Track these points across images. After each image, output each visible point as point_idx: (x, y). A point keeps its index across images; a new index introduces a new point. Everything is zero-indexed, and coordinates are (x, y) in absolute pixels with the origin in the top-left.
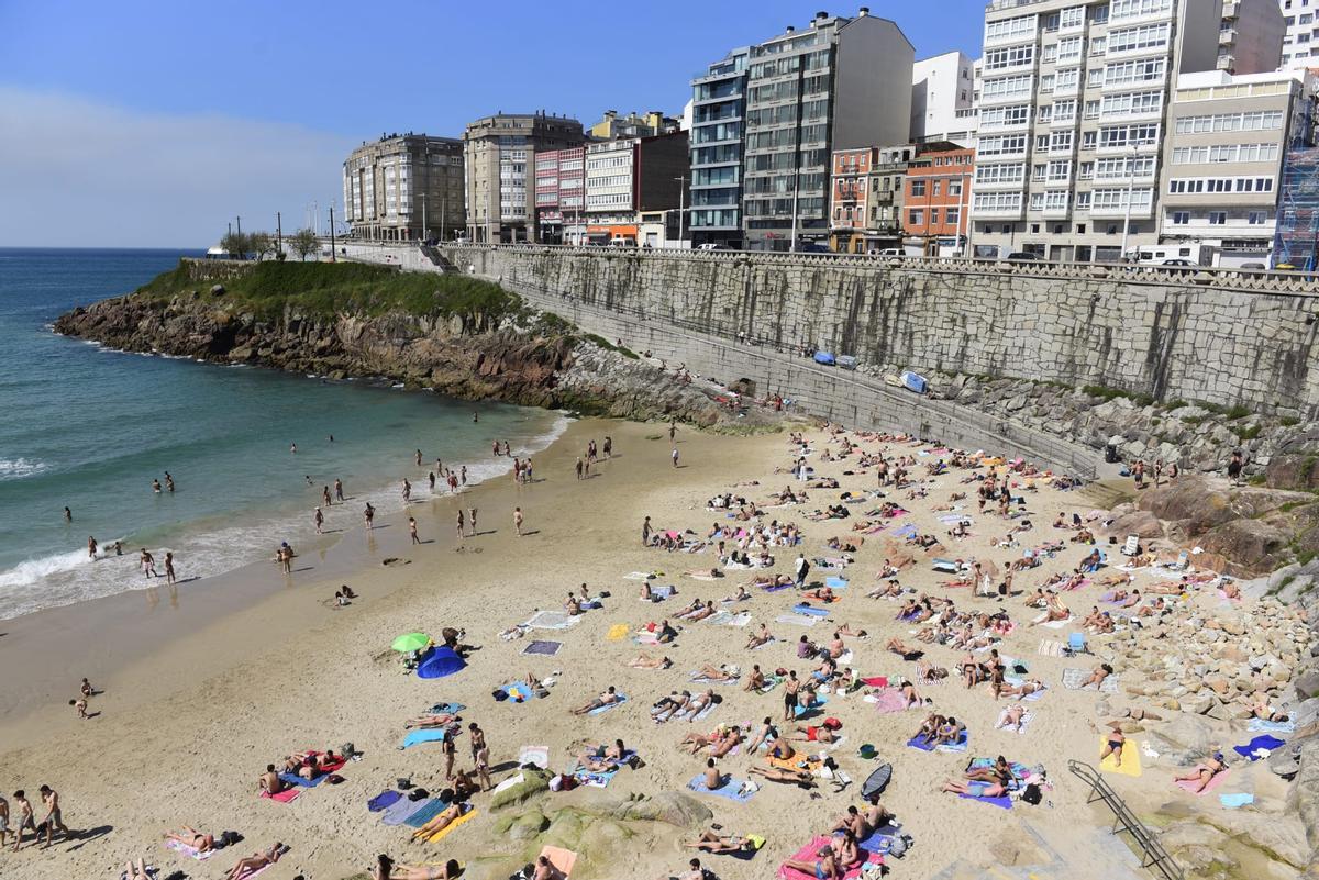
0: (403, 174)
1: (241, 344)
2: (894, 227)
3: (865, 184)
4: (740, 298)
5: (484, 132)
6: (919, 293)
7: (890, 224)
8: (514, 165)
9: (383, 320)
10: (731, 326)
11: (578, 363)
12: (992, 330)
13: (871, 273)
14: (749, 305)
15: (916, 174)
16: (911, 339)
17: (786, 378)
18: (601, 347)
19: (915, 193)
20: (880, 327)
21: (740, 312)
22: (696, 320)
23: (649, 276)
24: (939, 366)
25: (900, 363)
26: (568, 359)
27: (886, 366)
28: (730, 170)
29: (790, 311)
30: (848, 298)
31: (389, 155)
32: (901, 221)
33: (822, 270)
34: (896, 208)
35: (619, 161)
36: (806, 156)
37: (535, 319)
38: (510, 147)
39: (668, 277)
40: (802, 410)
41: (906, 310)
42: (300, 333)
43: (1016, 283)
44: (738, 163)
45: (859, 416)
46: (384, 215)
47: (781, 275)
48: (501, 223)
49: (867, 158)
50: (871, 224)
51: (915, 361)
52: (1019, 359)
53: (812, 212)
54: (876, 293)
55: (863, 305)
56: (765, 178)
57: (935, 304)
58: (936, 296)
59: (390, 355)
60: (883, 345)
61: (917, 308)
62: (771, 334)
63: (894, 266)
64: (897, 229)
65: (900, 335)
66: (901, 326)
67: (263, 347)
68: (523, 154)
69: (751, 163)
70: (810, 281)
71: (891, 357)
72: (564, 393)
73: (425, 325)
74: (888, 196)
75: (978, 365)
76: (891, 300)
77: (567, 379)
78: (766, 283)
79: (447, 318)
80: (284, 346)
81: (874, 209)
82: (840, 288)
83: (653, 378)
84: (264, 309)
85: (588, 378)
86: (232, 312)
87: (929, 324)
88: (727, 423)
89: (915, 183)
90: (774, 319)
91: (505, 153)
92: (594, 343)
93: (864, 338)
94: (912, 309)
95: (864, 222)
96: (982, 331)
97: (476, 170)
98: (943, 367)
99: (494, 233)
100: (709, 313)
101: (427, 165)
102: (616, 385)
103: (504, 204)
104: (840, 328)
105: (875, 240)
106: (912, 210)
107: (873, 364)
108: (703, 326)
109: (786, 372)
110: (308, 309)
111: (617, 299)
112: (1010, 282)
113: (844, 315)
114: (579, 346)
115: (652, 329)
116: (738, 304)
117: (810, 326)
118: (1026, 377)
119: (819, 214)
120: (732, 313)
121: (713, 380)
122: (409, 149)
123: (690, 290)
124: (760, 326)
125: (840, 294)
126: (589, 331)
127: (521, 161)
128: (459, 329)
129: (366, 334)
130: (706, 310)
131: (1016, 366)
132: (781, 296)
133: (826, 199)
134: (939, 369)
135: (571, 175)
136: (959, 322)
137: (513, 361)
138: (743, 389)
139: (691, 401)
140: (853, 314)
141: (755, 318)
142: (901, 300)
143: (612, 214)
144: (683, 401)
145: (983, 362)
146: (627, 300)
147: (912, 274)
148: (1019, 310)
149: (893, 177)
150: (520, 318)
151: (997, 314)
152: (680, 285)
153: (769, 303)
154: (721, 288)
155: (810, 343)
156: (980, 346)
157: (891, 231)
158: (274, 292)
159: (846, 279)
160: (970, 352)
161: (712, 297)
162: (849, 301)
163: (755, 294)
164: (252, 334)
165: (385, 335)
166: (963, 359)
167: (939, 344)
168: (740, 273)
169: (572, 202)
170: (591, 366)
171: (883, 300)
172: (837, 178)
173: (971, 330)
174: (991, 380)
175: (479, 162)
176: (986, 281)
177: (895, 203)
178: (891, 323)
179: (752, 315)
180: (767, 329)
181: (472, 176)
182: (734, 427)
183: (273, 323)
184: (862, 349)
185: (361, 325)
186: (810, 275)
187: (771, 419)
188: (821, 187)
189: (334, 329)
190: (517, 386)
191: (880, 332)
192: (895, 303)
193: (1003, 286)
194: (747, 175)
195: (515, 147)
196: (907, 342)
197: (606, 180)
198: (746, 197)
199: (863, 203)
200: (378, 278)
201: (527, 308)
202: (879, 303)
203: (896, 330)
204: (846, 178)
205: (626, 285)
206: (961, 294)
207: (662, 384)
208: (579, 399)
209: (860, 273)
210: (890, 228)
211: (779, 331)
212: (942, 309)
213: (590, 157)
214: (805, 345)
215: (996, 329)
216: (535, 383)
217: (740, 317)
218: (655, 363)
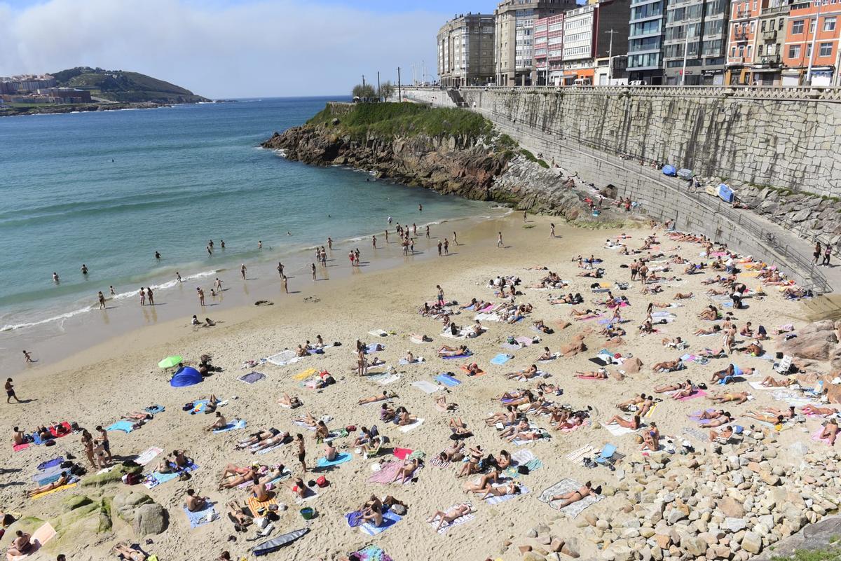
0: (464, 41)
1: (342, 154)
2: (775, 61)
3: (755, 27)
4: (621, 122)
5: (506, 8)
6: (744, 117)
7: (771, 59)
8: (525, 30)
9: (413, 139)
10: (613, 144)
11: (510, 170)
12: (796, 150)
13: (710, 101)
14: (626, 128)
15: (797, 15)
16: (734, 156)
17: (636, 186)
18: (527, 158)
19: (795, 31)
20: (713, 146)
21: (620, 133)
22: (593, 140)
23: (568, 106)
24: (753, 180)
25: (724, 176)
26: (506, 167)
27: (712, 178)
28: (655, 22)
29: (652, 133)
30: (692, 122)
31: (456, 29)
32: (781, 56)
33: (676, 99)
34: (779, 45)
35: (584, 21)
36: (711, 7)
37: (496, 138)
38: (522, 18)
39: (578, 108)
40: (644, 211)
41: (733, 131)
42: (373, 148)
43: (821, 107)
44: (661, 16)
45: (679, 218)
46: (453, 70)
47: (648, 104)
48: (516, 72)
49: (758, 5)
50: (758, 60)
51: (735, 175)
52: (815, 176)
53: (712, 52)
54: (712, 118)
55: (702, 127)
56: (680, 27)
57: (755, 126)
58: (757, 120)
59: (413, 162)
60: (714, 161)
61: (742, 130)
62: (638, 150)
63: (728, 95)
64: (778, 63)
65: (727, 153)
66: (728, 145)
67: (351, 157)
68: (531, 21)
69: (670, 15)
70: (667, 109)
71: (718, 171)
72: (496, 192)
73: (436, 143)
74: (772, 35)
75: (781, 182)
76: (722, 123)
77: (500, 181)
78: (638, 111)
79: (448, 139)
80: (362, 156)
81: (761, 47)
82: (687, 114)
83: (551, 182)
84: (356, 133)
85: (513, 181)
86: (340, 135)
87: (748, 144)
88: (583, 219)
89: (795, 22)
90: (641, 139)
91: (519, 22)
92: (525, 156)
93: (701, 155)
94: (738, 131)
95: (753, 59)
96: (789, 151)
97: (501, 35)
98: (756, 181)
99: (511, 79)
100: (601, 134)
101: (479, 34)
102: (527, 187)
103: (517, 58)
104: (685, 147)
105: (760, 73)
106: (791, 46)
107: (705, 176)
108: (596, 144)
109: (636, 181)
110: (378, 133)
111: (548, 124)
112: (816, 107)
113: (688, 136)
114: (514, 158)
115: (561, 146)
116: (619, 128)
117: (665, 144)
118: (818, 192)
119: (717, 54)
120: (615, 134)
121: (592, 185)
122: (467, 24)
123: (591, 116)
124: (632, 144)
125: (687, 119)
126: (525, 147)
127: (530, 27)
128: (453, 146)
129: (405, 149)
130: (599, 132)
131: (812, 182)
132: (648, 120)
133: (724, 41)
134: (752, 183)
135: (555, 34)
136: (771, 143)
137: (471, 169)
138: (609, 193)
139: (568, 200)
140: (695, 135)
141: (629, 138)
142: (730, 123)
143: (579, 61)
144: (563, 201)
145: (787, 178)
146: (554, 124)
147: (740, 102)
148: (820, 132)
149: (777, 19)
150: (488, 138)
151: (802, 135)
152: (585, 113)
153: (639, 127)
154: (610, 115)
155: (663, 158)
156: (785, 164)
157: (772, 65)
158: (363, 122)
159: (692, 107)
160: (777, 169)
161: (604, 122)
162: (693, 125)
163: (630, 120)
164: (348, 148)
165: (413, 149)
166: (771, 174)
167: (755, 161)
168: (622, 103)
169: (555, 54)
170: (517, 173)
171: (717, 124)
172: (734, 22)
173: (780, 149)
174: (790, 193)
175: (503, 29)
176: (797, 107)
177: (778, 42)
178: (720, 143)
179: (627, 136)
180: (636, 147)
181: (499, 40)
182: (587, 222)
183: (361, 142)
184: (698, 164)
185: (403, 143)
186: (667, 103)
187: (617, 217)
188: (720, 31)
189: (391, 145)
190: (470, 186)
191: (712, 150)
192: (725, 126)
193: (810, 111)
194: (667, 26)
195: (526, 17)
196: (731, 159)
197: (576, 36)
198: (666, 43)
199: (752, 43)
200: (419, 112)
201: (494, 131)
202: (714, 126)
203: (724, 150)
204: (741, 22)
205: (554, 114)
206: (776, 118)
207: (555, 187)
208: (504, 196)
209: (703, 101)
210: (772, 62)
211: (644, 148)
212: (760, 131)
213: (567, 20)
214: (660, 160)
215: (800, 149)
216: (480, 184)
217: (620, 137)
218: (557, 171)
